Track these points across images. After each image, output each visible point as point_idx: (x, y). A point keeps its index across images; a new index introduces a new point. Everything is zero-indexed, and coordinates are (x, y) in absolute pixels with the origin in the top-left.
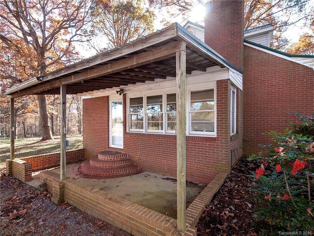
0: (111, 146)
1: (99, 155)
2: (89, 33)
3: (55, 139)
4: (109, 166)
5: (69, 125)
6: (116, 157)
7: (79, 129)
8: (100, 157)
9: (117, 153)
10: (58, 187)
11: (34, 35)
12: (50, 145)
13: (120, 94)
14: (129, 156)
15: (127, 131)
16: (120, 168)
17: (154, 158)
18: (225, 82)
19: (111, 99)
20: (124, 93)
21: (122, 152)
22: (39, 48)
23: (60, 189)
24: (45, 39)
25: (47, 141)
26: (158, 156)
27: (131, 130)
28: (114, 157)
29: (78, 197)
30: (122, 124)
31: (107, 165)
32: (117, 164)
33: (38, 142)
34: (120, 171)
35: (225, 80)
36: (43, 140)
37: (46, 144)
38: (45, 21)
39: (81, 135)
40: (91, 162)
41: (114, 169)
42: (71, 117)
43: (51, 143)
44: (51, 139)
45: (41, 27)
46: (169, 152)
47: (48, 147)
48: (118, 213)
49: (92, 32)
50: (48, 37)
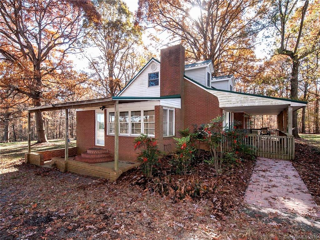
0: (97, 144)
1: (88, 150)
2: (81, 43)
3: (50, 142)
4: (94, 157)
5: (61, 129)
6: (99, 151)
7: (71, 133)
8: (89, 151)
9: (100, 149)
10: (64, 164)
11: (31, 48)
12: (46, 146)
13: (102, 110)
14: (108, 151)
15: (107, 134)
16: (101, 158)
17: (123, 151)
18: (158, 107)
19: (97, 112)
20: (105, 109)
21: (104, 148)
22: (35, 60)
23: (65, 164)
24: (40, 51)
25: (42, 144)
26: (125, 150)
27: (110, 133)
28: (98, 151)
29: (76, 167)
30: (104, 130)
31: (93, 156)
32: (99, 156)
33: (34, 145)
34: (101, 160)
35: (158, 106)
36: (39, 142)
37: (42, 146)
38: (40, 34)
39: (73, 139)
40: (82, 155)
41: (97, 158)
42: (63, 120)
43: (46, 145)
44: (46, 142)
45: (37, 40)
46: (131, 147)
47: (45, 148)
48: (94, 170)
49: (85, 42)
50: (44, 49)
